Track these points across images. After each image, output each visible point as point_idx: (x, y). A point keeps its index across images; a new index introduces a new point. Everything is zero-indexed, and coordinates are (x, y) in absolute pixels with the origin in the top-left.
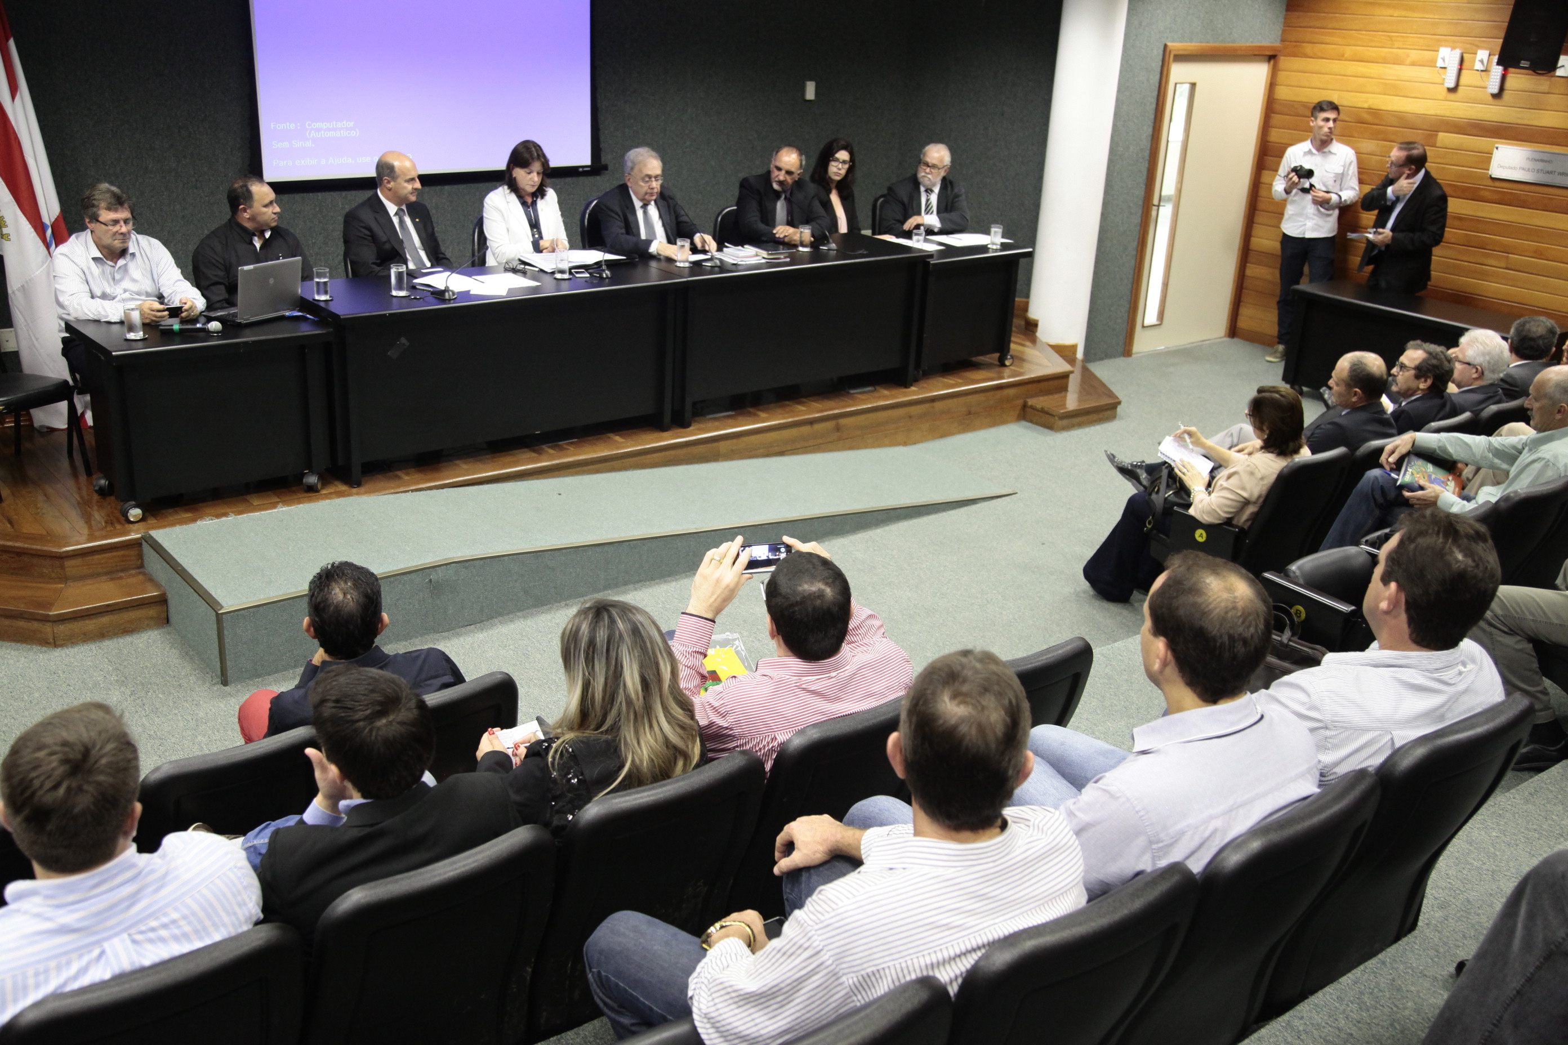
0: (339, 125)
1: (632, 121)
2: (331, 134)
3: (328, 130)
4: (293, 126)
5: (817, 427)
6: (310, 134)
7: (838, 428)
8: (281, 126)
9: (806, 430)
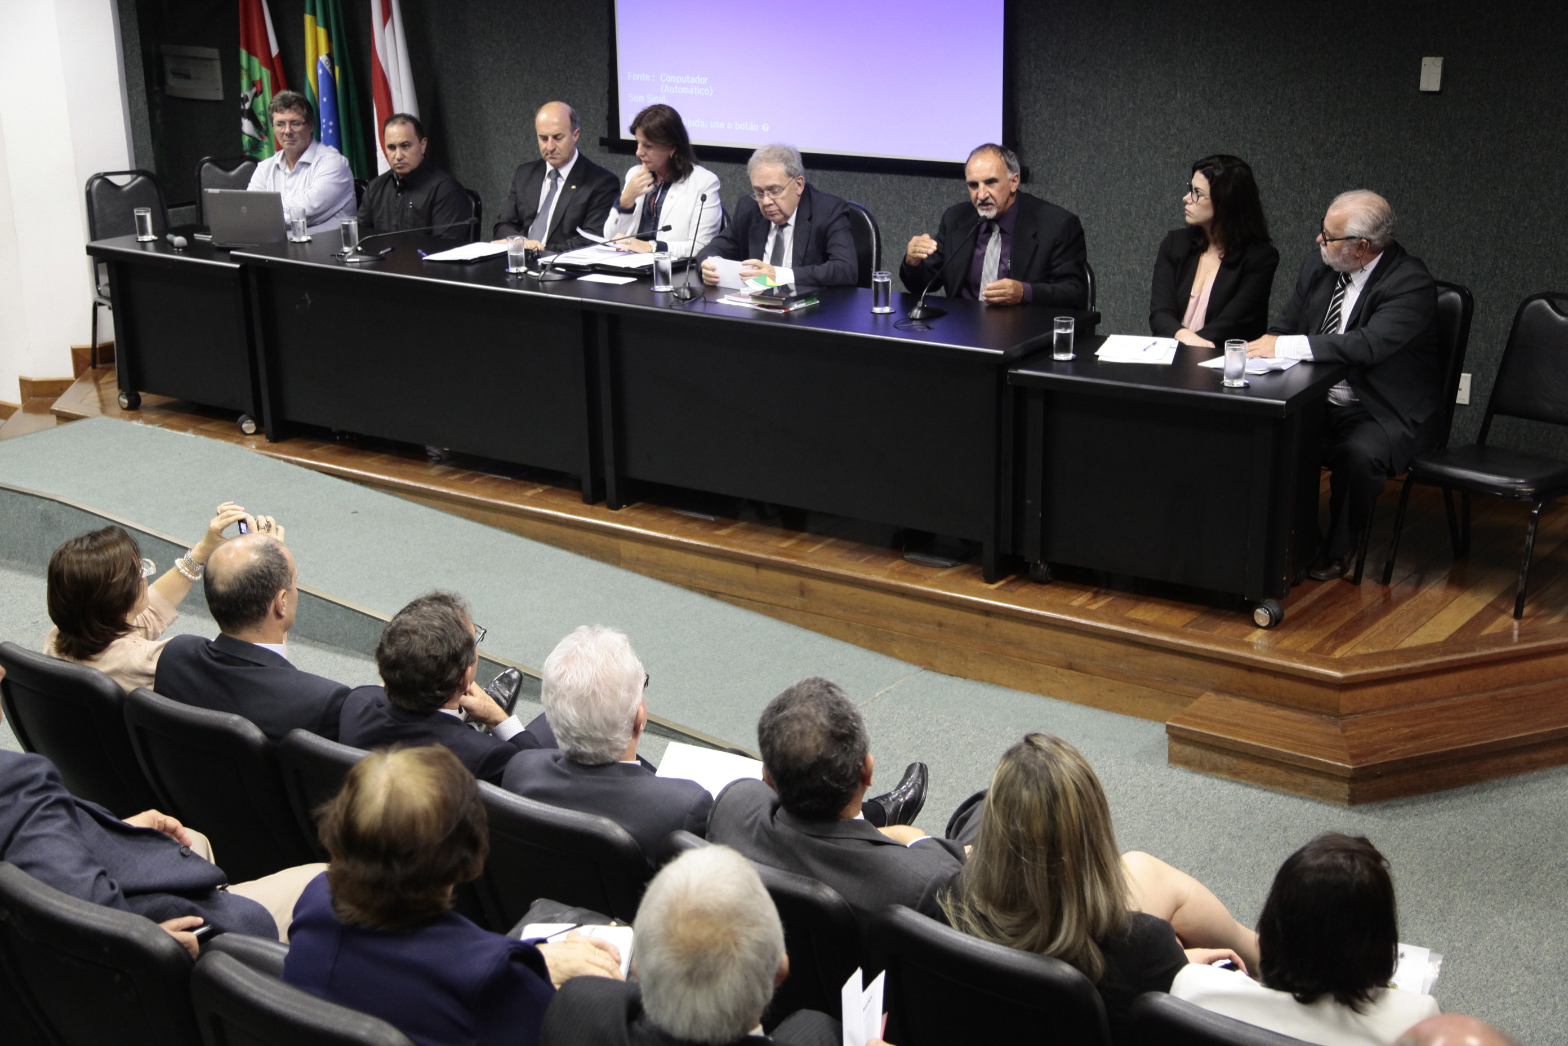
0: (693, 80)
1: (1079, 107)
2: (684, 90)
3: (681, 85)
4: (648, 77)
5: (765, 574)
6: (664, 89)
7: (802, 592)
8: (637, 77)
9: (748, 572)
